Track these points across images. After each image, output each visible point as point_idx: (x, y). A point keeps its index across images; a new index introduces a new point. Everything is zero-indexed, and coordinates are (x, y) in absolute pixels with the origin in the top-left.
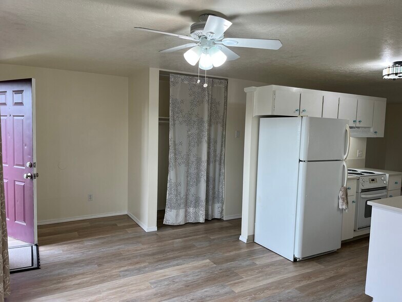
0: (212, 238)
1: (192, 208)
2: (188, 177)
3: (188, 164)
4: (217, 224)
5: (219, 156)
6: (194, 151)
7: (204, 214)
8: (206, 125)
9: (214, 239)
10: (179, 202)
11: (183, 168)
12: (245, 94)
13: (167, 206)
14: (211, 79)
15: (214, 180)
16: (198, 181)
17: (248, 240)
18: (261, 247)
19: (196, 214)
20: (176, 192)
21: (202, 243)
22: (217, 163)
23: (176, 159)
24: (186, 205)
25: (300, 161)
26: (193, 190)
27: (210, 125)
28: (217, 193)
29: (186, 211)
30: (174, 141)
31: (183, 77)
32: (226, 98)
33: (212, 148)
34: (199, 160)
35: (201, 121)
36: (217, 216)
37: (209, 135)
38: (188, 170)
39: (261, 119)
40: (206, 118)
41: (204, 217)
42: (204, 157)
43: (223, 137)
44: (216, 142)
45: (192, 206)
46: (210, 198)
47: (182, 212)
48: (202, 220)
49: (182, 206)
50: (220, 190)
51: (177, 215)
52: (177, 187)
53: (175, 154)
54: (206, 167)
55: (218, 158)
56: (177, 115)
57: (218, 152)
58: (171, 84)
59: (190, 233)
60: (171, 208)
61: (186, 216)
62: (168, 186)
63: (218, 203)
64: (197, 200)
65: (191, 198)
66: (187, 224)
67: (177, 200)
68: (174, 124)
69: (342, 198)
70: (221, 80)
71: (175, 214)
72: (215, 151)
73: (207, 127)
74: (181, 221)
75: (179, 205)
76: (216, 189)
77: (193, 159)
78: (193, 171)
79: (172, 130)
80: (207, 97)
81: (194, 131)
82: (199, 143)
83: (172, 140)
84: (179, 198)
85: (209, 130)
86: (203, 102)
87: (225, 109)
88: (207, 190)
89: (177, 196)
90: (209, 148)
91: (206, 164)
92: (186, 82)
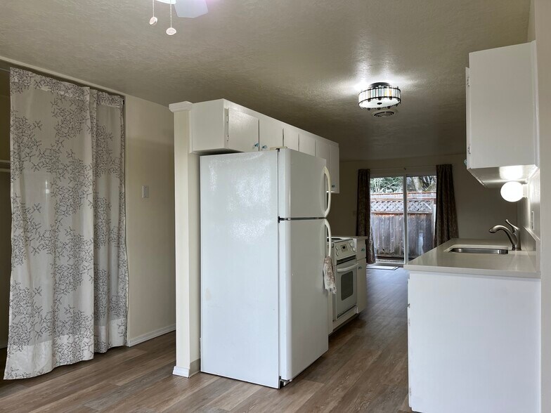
0: (120, 384)
1: (66, 336)
2: (54, 274)
3: (54, 250)
4: (118, 357)
5: (116, 230)
6: (67, 222)
7: (92, 342)
8: (89, 173)
9: (124, 387)
10: (37, 328)
11: (44, 259)
12: (172, 114)
13: (10, 341)
14: (95, 91)
15: (109, 276)
16: (77, 282)
17: (191, 372)
18: (216, 378)
19: (76, 347)
20: (30, 308)
21: (104, 400)
22: (113, 244)
23: (27, 239)
24: (54, 331)
25: (280, 219)
26: (66, 300)
27: (96, 174)
28: (114, 299)
29: (54, 343)
30: (23, 204)
31: (38, 77)
32: (123, 127)
33: (102, 217)
34: (77, 241)
35: (78, 166)
36: (117, 341)
37: (96, 193)
38: (55, 261)
39: (202, 158)
40: (89, 161)
41: (92, 349)
42: (88, 233)
43: (122, 196)
44: (108, 206)
45: (66, 331)
46: (102, 310)
47: (45, 348)
48: (87, 355)
49: (46, 335)
50: (121, 294)
51: (35, 356)
52: (32, 297)
53: (26, 230)
54: (92, 252)
55: (114, 236)
56: (27, 150)
57: (114, 223)
58: (12, 87)
59: (71, 385)
60: (21, 342)
61: (54, 355)
62: (11, 298)
63: (118, 316)
64: (77, 318)
65: (63, 316)
66: (57, 370)
67: (33, 325)
68: (21, 169)
69: (328, 274)
70: (113, 97)
71: (30, 354)
72: (108, 222)
73: (91, 178)
74: (44, 365)
75: (39, 334)
76: (113, 292)
77: (64, 238)
78: (65, 261)
79: (18, 180)
80: (89, 122)
81: (66, 183)
82: (76, 206)
83: (18, 200)
84: (37, 319)
85: (95, 183)
86: (80, 130)
87: (123, 147)
88: (95, 297)
89: (32, 316)
90: (96, 216)
91: (92, 247)
92: (45, 88)
